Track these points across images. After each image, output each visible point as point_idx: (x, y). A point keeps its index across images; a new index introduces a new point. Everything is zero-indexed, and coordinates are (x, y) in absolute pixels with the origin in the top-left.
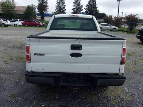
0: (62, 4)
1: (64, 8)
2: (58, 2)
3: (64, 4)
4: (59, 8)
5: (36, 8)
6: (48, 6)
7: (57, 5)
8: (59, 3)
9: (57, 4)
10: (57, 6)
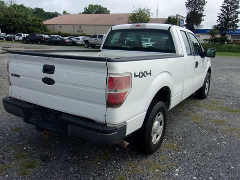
0: (233, 10)
1: (237, 17)
2: (223, 7)
3: (237, 10)
4: (224, 18)
5: (183, 21)
6: (203, 16)
7: (221, 12)
8: (227, 8)
9: (222, 10)
10: (222, 14)
